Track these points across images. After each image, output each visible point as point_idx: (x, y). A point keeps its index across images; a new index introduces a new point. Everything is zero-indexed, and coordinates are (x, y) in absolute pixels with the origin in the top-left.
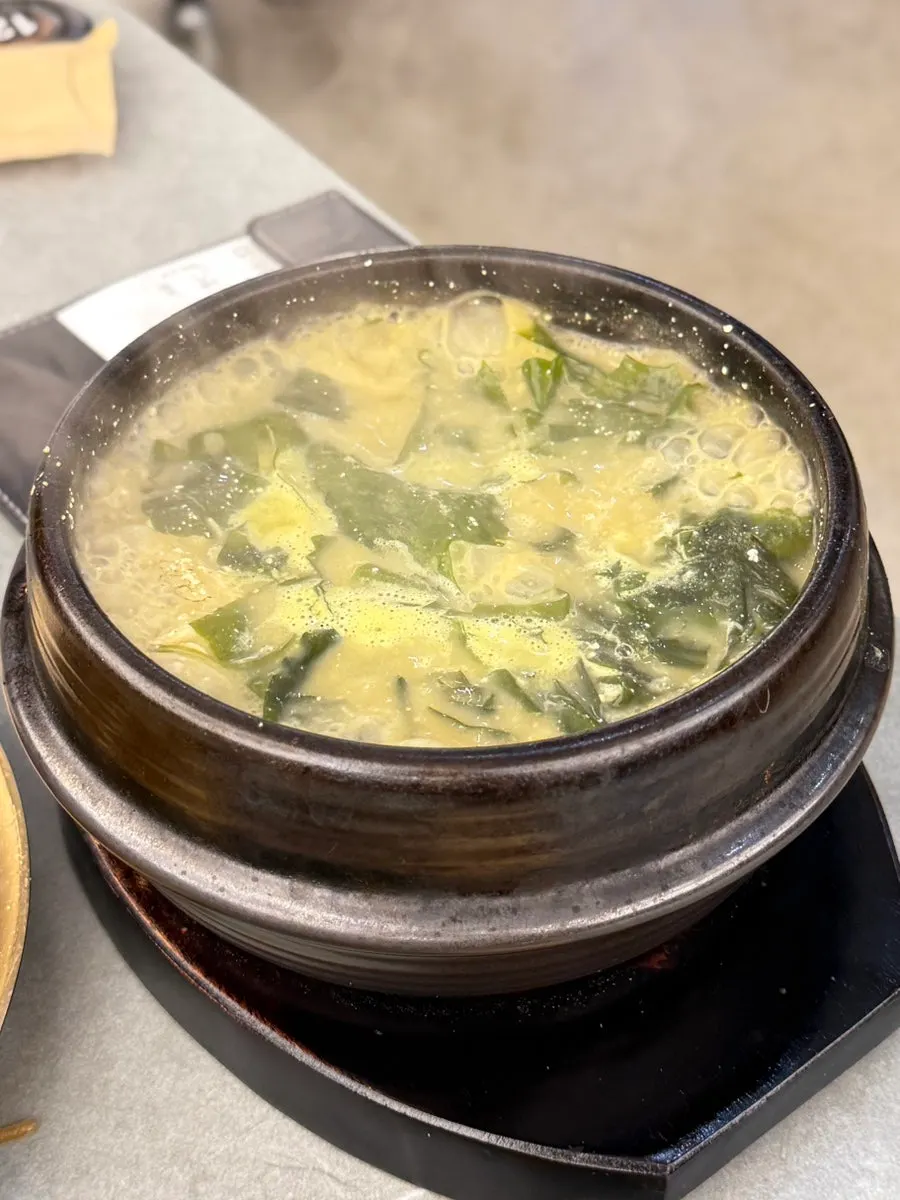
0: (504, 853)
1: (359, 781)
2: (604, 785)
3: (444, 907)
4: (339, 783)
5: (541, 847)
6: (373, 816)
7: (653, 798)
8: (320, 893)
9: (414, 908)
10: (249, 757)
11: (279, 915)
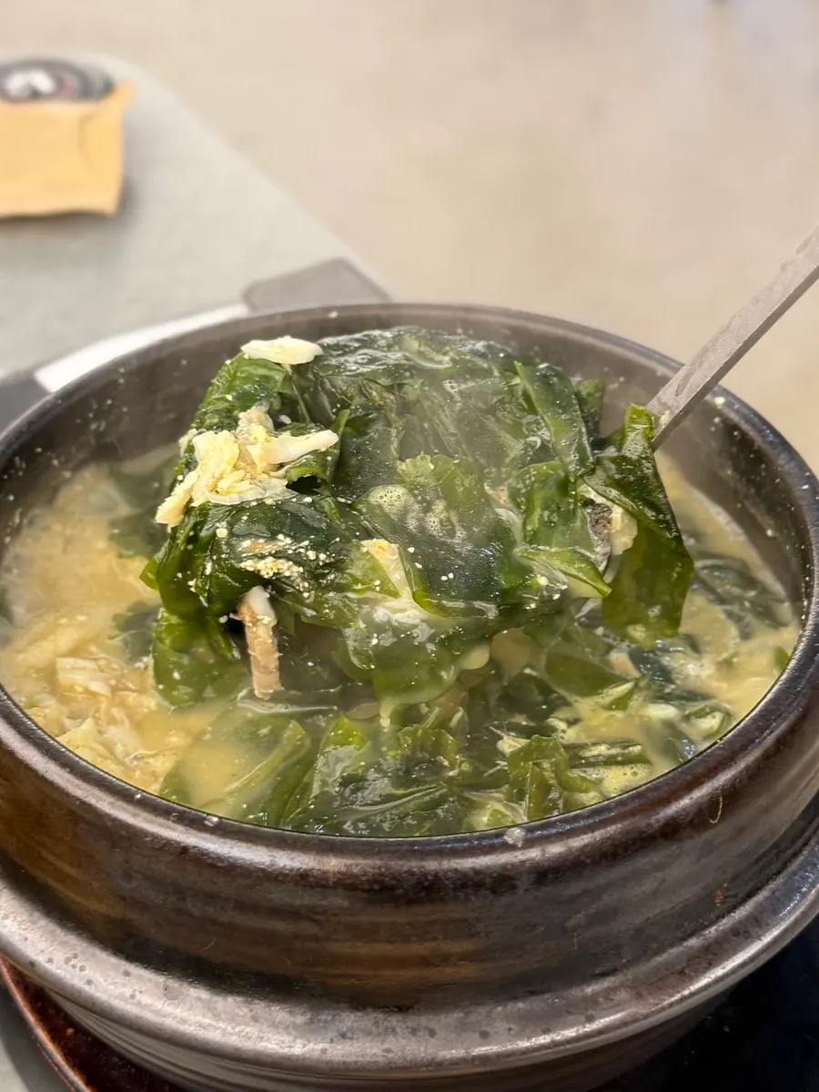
0: (401, 962)
1: (241, 867)
2: (521, 892)
3: (333, 1019)
4: (218, 867)
5: (446, 959)
6: (255, 908)
7: (579, 912)
8: (198, 994)
9: (300, 1019)
10: (123, 832)
11: (149, 1017)
